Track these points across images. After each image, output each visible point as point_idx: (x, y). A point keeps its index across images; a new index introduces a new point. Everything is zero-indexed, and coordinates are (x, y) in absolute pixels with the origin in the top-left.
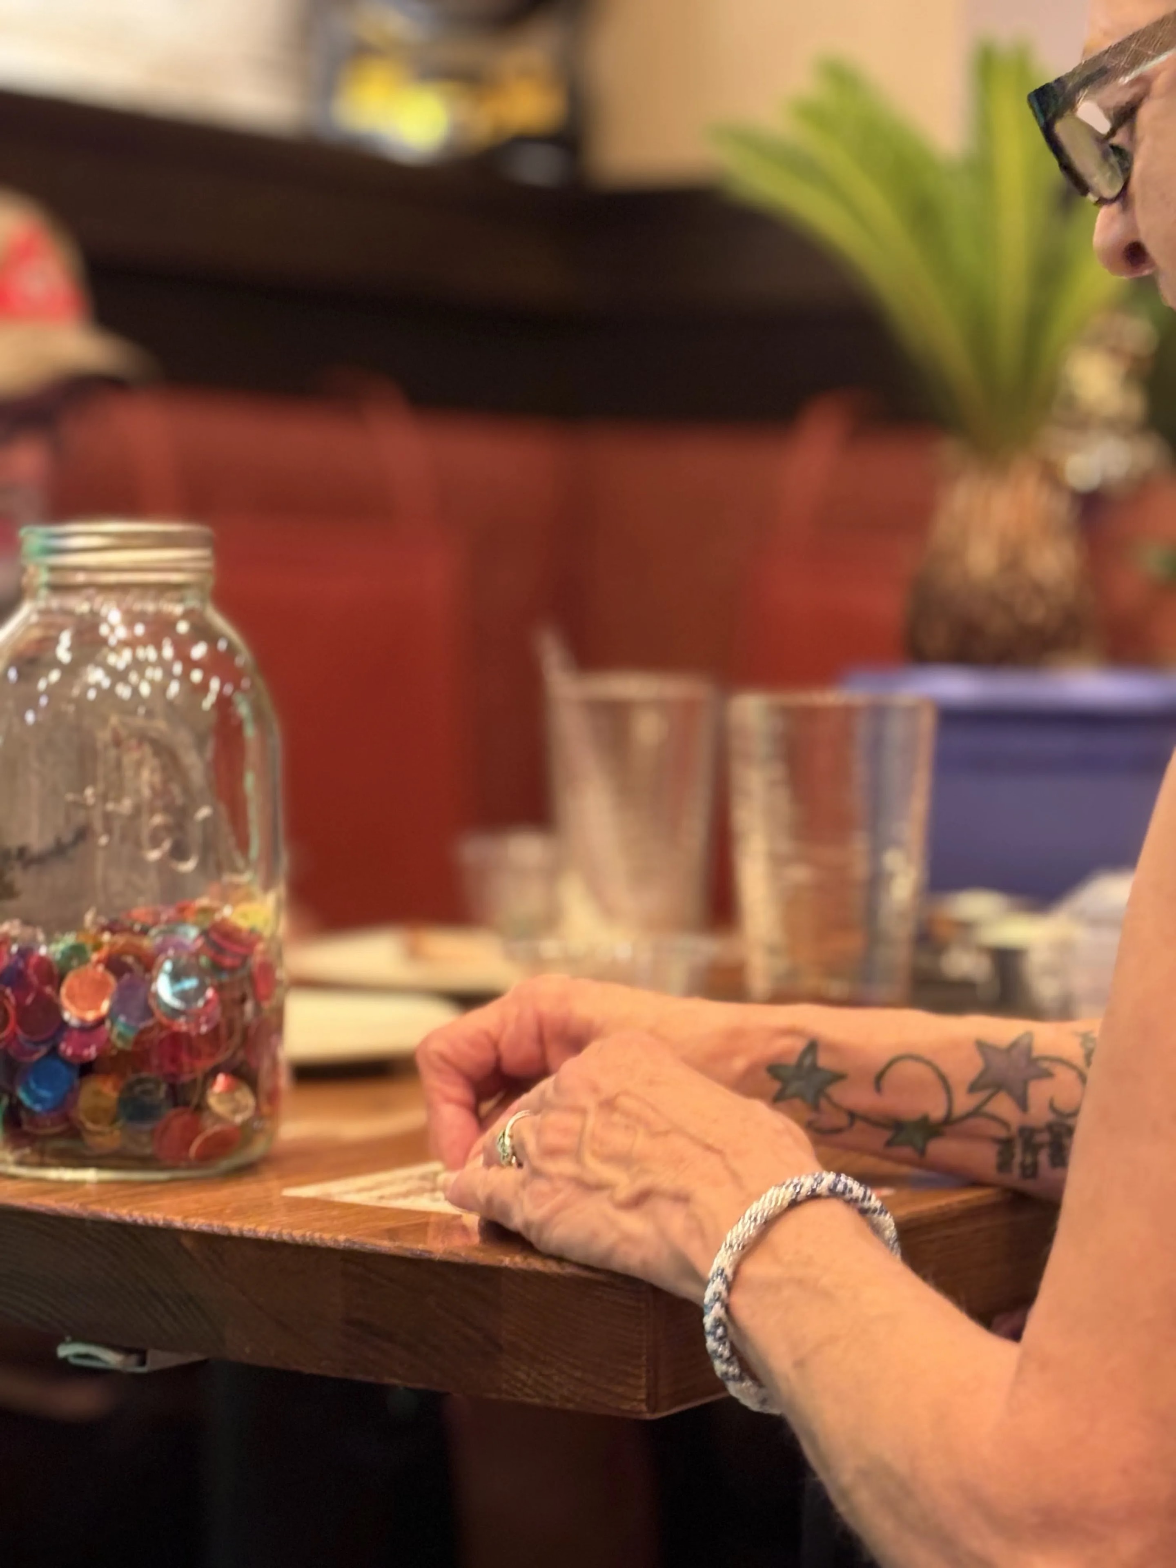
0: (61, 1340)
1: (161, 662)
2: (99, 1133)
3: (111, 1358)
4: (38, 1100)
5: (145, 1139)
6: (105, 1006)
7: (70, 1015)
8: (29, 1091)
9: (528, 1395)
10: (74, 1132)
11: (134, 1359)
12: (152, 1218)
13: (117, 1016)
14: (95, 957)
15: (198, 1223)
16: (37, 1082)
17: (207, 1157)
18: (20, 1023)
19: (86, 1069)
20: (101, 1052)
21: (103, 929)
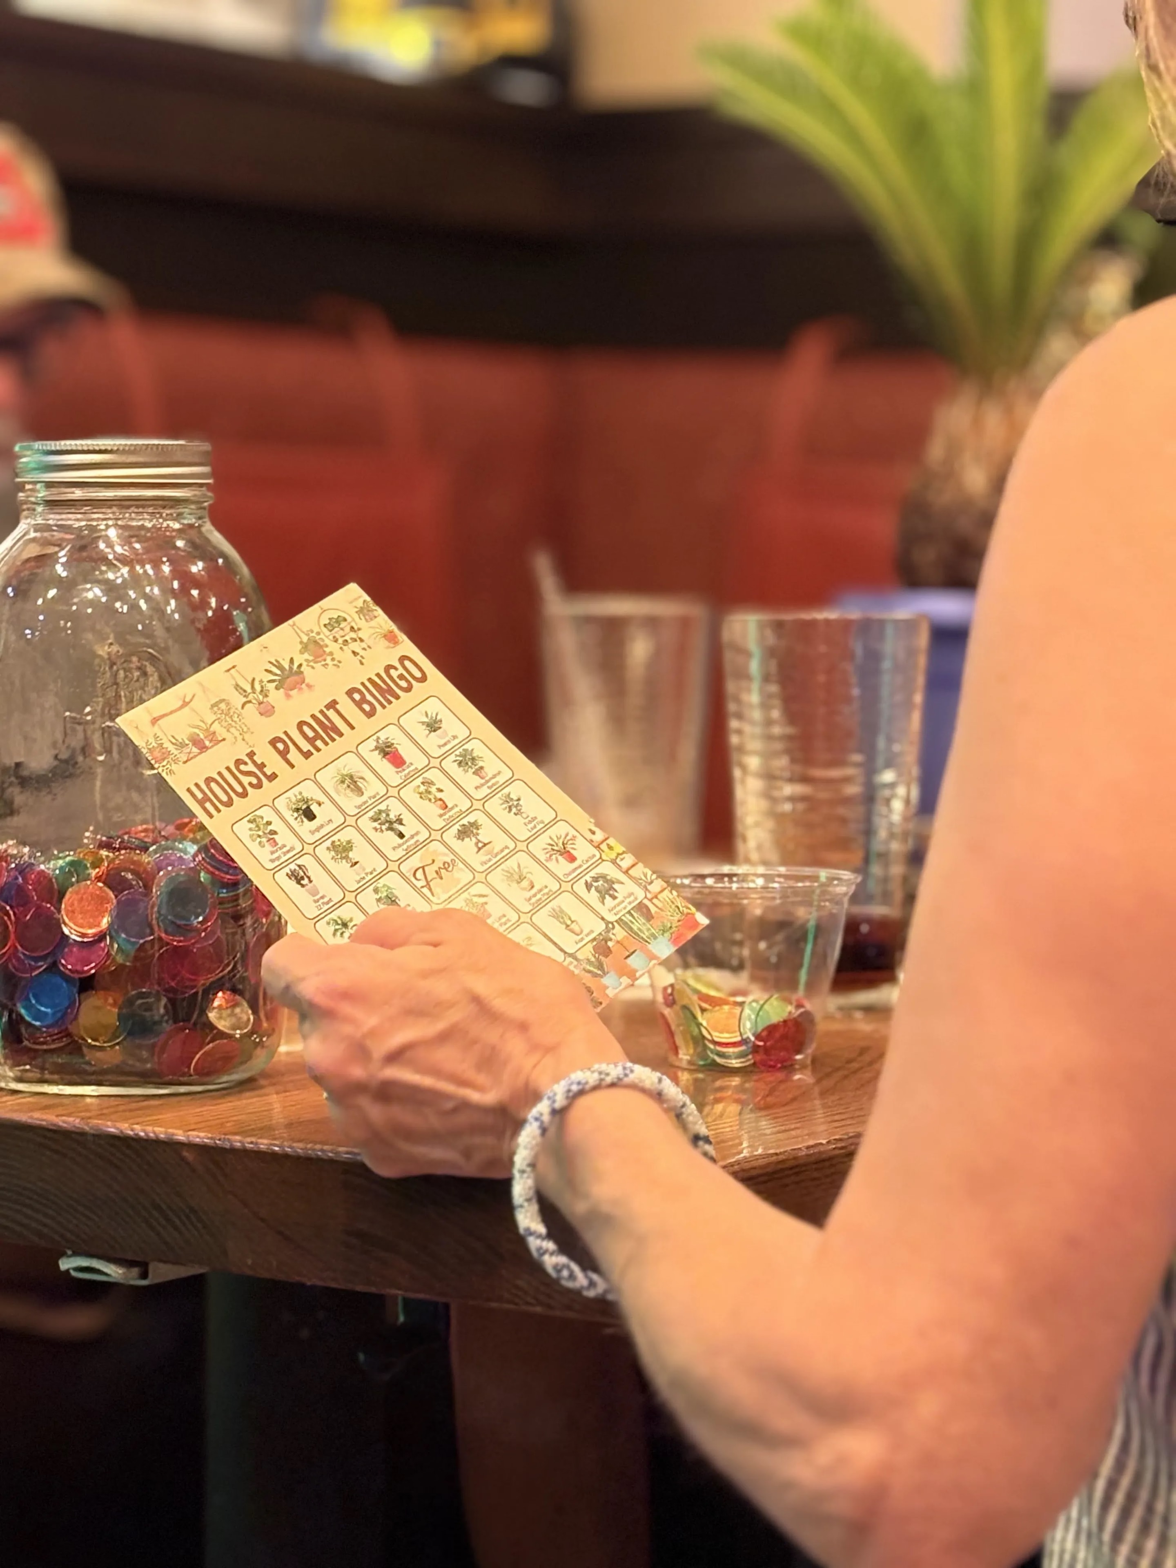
0: (63, 1254)
1: (160, 579)
2: (101, 1049)
3: (114, 1272)
4: (38, 1016)
5: (145, 1054)
6: (105, 922)
7: (70, 931)
8: (28, 1008)
9: (528, 1303)
10: (75, 1047)
11: (135, 1271)
12: (154, 1132)
13: (117, 932)
14: (94, 873)
15: (200, 1137)
16: (36, 997)
17: (206, 1073)
18: (20, 938)
19: (87, 984)
20: (100, 968)
21: (102, 845)
